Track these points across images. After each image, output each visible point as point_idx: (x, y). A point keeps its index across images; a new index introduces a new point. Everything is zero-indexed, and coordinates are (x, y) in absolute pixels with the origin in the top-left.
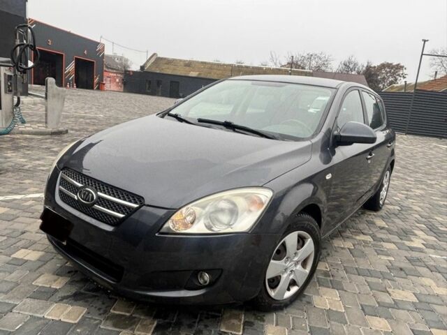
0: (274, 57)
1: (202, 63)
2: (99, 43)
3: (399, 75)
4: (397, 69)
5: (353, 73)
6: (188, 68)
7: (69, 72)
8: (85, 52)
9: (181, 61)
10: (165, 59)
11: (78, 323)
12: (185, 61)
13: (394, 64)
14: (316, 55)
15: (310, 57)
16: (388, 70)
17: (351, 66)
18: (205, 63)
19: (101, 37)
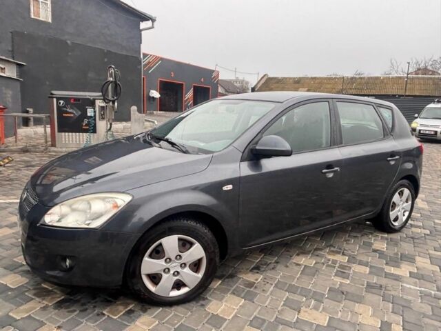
0: (395, 64)
1: (312, 78)
2: (214, 71)
6: (297, 85)
7: (188, 98)
8: (202, 80)
9: (290, 78)
10: (275, 78)
11: (15, 289)
12: (294, 78)
18: (315, 78)
19: (217, 65)
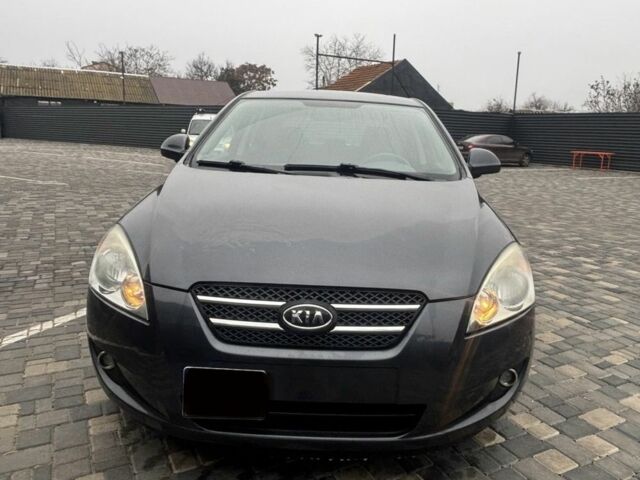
3: (266, 81)
4: (263, 73)
5: (210, 79)
13: (258, 66)
14: (143, 50)
15: (134, 53)
16: (252, 74)
17: (205, 69)
